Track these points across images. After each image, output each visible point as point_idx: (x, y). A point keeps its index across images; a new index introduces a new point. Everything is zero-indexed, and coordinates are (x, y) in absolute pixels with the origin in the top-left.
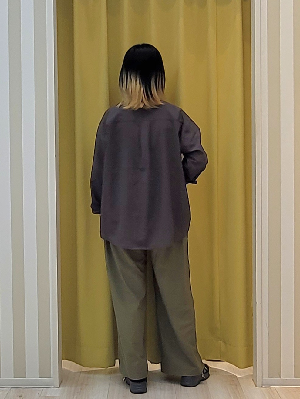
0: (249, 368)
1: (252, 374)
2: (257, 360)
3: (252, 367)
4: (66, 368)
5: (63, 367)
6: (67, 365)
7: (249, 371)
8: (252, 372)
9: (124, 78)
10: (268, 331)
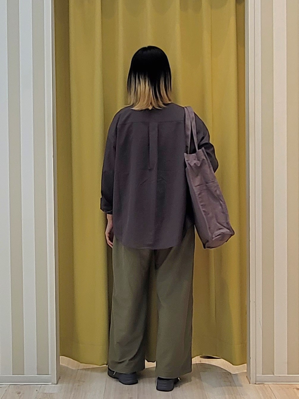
0: (243, 365)
1: (246, 371)
2: (251, 357)
3: (246, 364)
4: (63, 365)
5: (60, 364)
6: (65, 361)
7: (242, 368)
8: (246, 369)
9: (133, 80)
10: (261, 329)
